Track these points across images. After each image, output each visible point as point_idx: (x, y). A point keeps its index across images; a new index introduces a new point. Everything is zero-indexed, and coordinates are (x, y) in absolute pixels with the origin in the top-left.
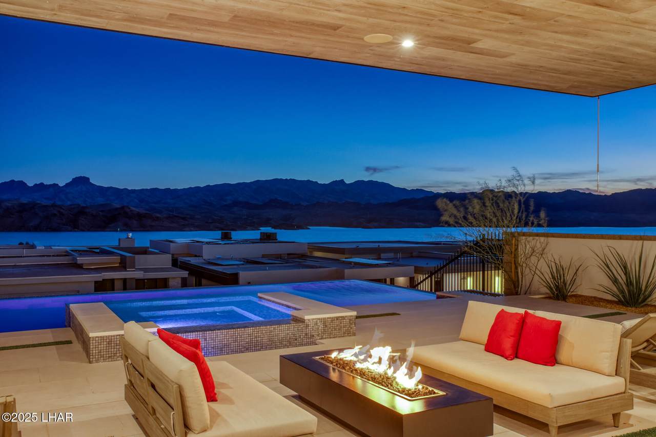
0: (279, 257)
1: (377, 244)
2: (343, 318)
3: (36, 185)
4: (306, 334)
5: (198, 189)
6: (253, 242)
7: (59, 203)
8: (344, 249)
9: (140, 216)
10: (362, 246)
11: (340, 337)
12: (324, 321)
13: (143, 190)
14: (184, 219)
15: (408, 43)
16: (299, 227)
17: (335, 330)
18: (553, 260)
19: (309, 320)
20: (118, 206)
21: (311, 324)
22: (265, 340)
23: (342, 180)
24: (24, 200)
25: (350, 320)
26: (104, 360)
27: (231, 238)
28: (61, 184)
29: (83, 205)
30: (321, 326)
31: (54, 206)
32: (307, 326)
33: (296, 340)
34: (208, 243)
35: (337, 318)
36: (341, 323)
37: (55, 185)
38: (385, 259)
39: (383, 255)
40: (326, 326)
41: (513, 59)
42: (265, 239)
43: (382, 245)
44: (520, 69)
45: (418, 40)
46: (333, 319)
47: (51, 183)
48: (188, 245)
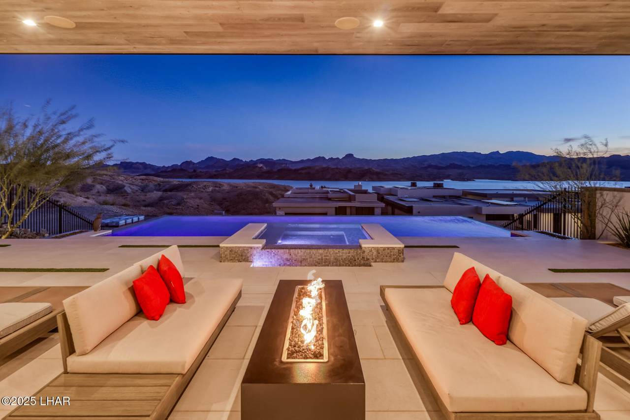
0: (444, 197)
1: (512, 191)
2: (393, 248)
3: (329, 159)
4: (363, 258)
5: (408, 158)
6: (428, 188)
7: (339, 167)
8: (486, 194)
9: (377, 174)
10: (500, 192)
11: (390, 262)
12: (378, 250)
13: (380, 160)
14: (400, 175)
15: (378, 24)
16: (469, 180)
17: (387, 256)
18: (624, 212)
19: (365, 248)
20: (367, 168)
21: (367, 251)
22: (332, 259)
23: (498, 152)
24: (324, 166)
25: (399, 250)
26: (228, 261)
27: (416, 186)
28: (341, 158)
29: (350, 168)
30: (375, 253)
31: (337, 168)
32: (364, 252)
33: (355, 260)
34: (401, 188)
35: (388, 248)
36: (391, 252)
37: (338, 158)
38: (516, 201)
39: (515, 199)
40: (379, 253)
41: (499, 22)
42: (436, 187)
43: (515, 192)
44: (520, 33)
45: (388, 20)
46: (384, 249)
47: (336, 157)
48: (390, 189)
